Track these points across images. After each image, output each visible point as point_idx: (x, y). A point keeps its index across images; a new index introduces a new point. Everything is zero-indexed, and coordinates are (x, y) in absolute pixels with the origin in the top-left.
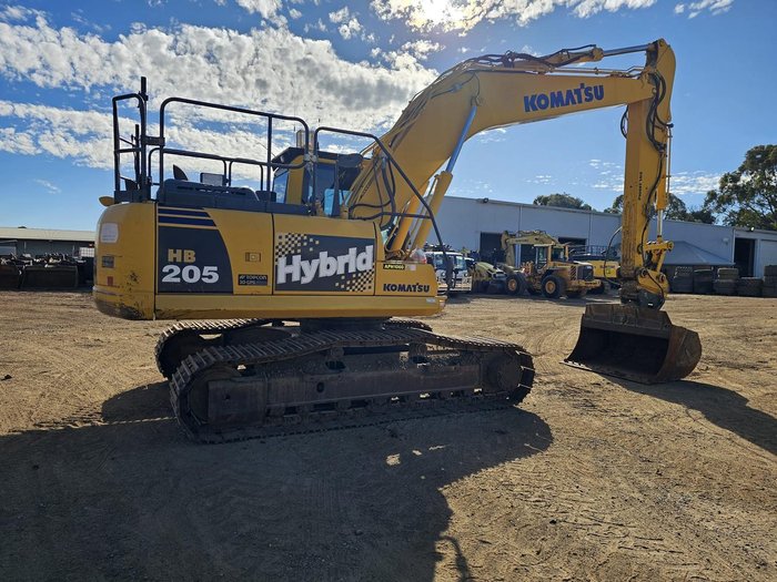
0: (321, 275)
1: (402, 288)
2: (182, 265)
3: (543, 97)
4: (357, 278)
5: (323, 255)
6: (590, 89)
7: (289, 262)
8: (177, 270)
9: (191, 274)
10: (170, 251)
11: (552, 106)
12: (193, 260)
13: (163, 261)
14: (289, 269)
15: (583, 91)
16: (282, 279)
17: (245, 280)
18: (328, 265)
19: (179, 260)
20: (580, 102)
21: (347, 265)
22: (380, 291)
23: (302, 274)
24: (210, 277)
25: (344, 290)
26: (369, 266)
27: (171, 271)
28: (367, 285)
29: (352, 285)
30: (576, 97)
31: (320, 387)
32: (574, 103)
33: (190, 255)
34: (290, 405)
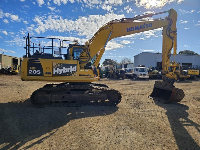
0: (64, 72)
1: (84, 75)
2: (33, 70)
3: (133, 28)
5: (64, 68)
6: (147, 24)
7: (56, 69)
8: (32, 71)
9: (35, 72)
10: (31, 67)
11: (135, 30)
12: (35, 69)
13: (29, 69)
14: (56, 71)
15: (145, 25)
16: (54, 73)
17: (46, 73)
18: (65, 70)
19: (32, 69)
20: (144, 28)
21: (70, 70)
22: (78, 76)
23: (59, 72)
24: (39, 73)
25: (69, 76)
26: (75, 70)
27: (31, 71)
28: (75, 75)
29: (71, 75)
30: (143, 27)
31: (63, 97)
32: (142, 28)
33: (34, 68)
34: (56, 100)
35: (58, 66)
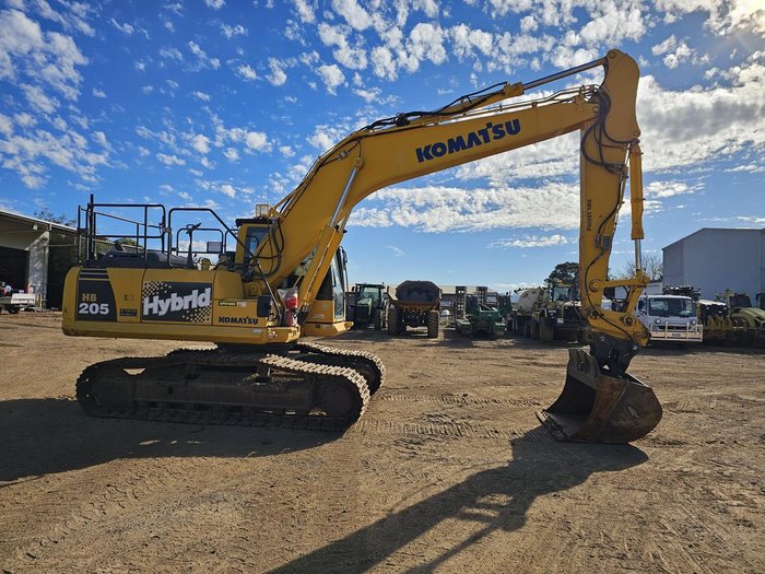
0: (172, 309)
1: (234, 320)
2: (89, 303)
3: (440, 145)
4: (198, 312)
5: (174, 295)
7: (151, 301)
8: (86, 305)
9: (94, 309)
10: (84, 295)
11: (451, 151)
12: (95, 300)
13: (79, 301)
14: (151, 306)
15: (490, 130)
16: (146, 312)
17: (124, 313)
18: (177, 303)
19: (88, 300)
21: (190, 302)
22: (216, 322)
23: (159, 309)
24: (104, 310)
25: (189, 320)
26: (207, 303)
27: (84, 307)
28: (206, 317)
29: (194, 317)
31: (170, 391)
33: (94, 297)
34: (150, 400)
35: (156, 291)
